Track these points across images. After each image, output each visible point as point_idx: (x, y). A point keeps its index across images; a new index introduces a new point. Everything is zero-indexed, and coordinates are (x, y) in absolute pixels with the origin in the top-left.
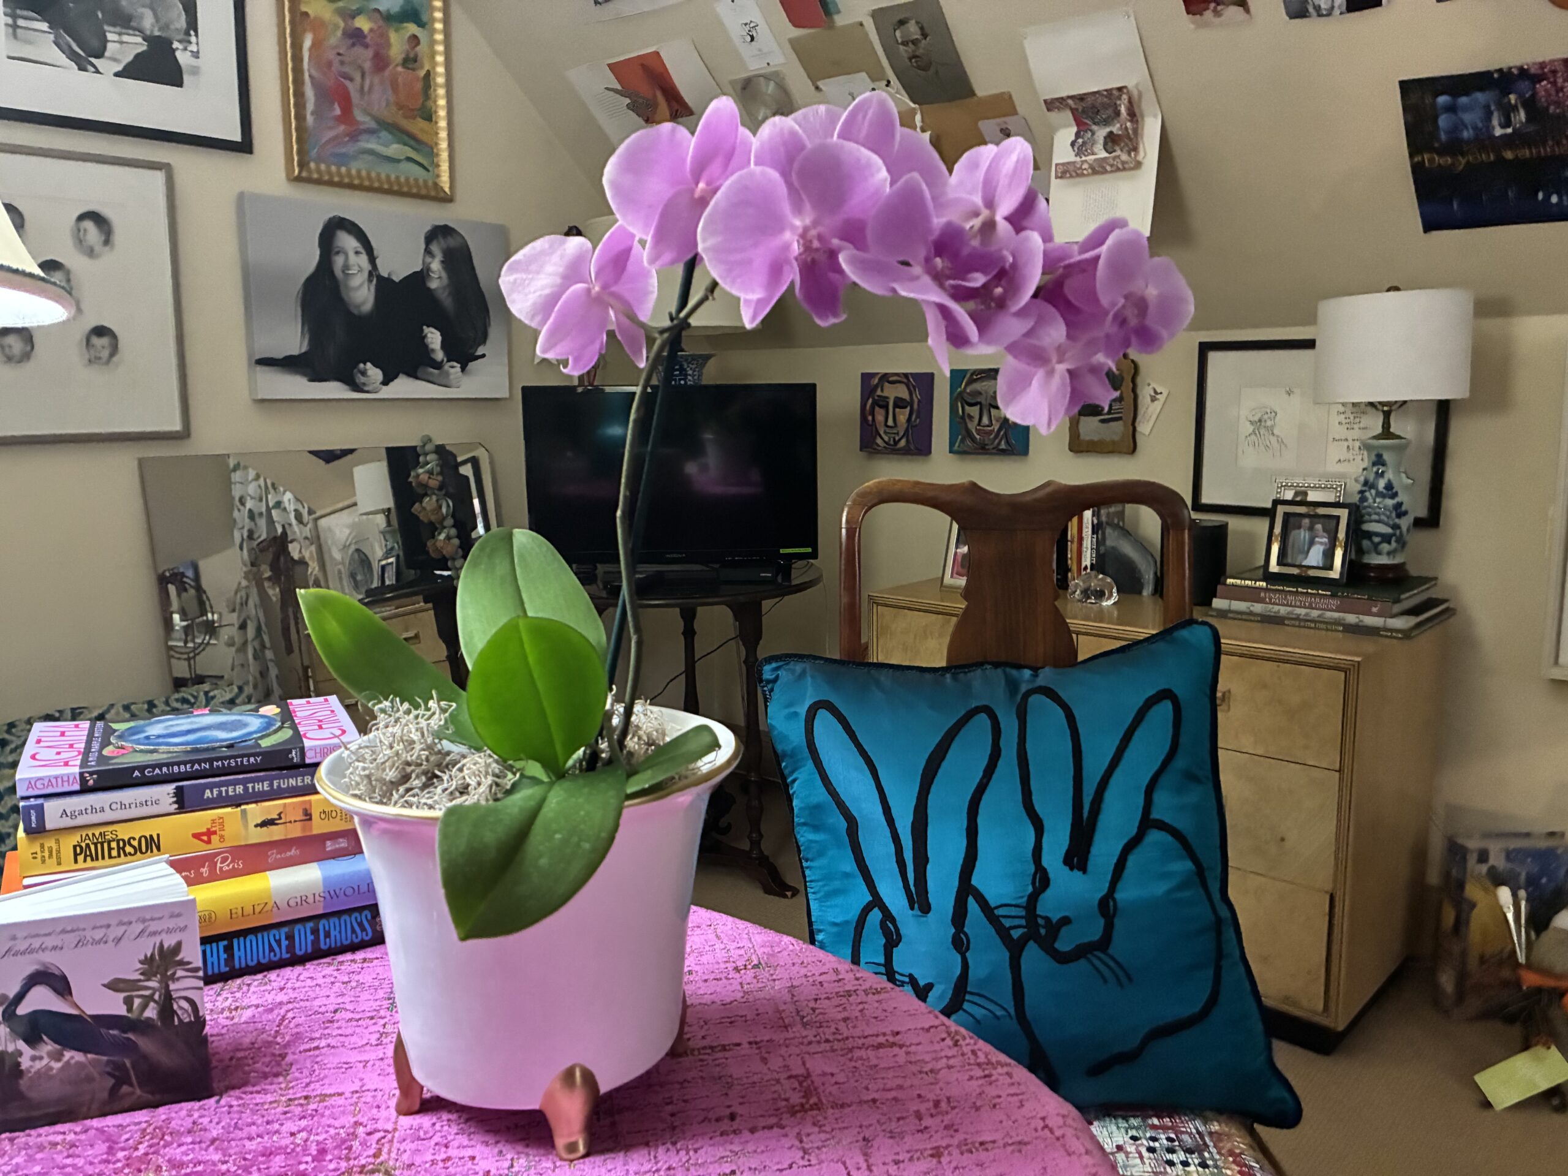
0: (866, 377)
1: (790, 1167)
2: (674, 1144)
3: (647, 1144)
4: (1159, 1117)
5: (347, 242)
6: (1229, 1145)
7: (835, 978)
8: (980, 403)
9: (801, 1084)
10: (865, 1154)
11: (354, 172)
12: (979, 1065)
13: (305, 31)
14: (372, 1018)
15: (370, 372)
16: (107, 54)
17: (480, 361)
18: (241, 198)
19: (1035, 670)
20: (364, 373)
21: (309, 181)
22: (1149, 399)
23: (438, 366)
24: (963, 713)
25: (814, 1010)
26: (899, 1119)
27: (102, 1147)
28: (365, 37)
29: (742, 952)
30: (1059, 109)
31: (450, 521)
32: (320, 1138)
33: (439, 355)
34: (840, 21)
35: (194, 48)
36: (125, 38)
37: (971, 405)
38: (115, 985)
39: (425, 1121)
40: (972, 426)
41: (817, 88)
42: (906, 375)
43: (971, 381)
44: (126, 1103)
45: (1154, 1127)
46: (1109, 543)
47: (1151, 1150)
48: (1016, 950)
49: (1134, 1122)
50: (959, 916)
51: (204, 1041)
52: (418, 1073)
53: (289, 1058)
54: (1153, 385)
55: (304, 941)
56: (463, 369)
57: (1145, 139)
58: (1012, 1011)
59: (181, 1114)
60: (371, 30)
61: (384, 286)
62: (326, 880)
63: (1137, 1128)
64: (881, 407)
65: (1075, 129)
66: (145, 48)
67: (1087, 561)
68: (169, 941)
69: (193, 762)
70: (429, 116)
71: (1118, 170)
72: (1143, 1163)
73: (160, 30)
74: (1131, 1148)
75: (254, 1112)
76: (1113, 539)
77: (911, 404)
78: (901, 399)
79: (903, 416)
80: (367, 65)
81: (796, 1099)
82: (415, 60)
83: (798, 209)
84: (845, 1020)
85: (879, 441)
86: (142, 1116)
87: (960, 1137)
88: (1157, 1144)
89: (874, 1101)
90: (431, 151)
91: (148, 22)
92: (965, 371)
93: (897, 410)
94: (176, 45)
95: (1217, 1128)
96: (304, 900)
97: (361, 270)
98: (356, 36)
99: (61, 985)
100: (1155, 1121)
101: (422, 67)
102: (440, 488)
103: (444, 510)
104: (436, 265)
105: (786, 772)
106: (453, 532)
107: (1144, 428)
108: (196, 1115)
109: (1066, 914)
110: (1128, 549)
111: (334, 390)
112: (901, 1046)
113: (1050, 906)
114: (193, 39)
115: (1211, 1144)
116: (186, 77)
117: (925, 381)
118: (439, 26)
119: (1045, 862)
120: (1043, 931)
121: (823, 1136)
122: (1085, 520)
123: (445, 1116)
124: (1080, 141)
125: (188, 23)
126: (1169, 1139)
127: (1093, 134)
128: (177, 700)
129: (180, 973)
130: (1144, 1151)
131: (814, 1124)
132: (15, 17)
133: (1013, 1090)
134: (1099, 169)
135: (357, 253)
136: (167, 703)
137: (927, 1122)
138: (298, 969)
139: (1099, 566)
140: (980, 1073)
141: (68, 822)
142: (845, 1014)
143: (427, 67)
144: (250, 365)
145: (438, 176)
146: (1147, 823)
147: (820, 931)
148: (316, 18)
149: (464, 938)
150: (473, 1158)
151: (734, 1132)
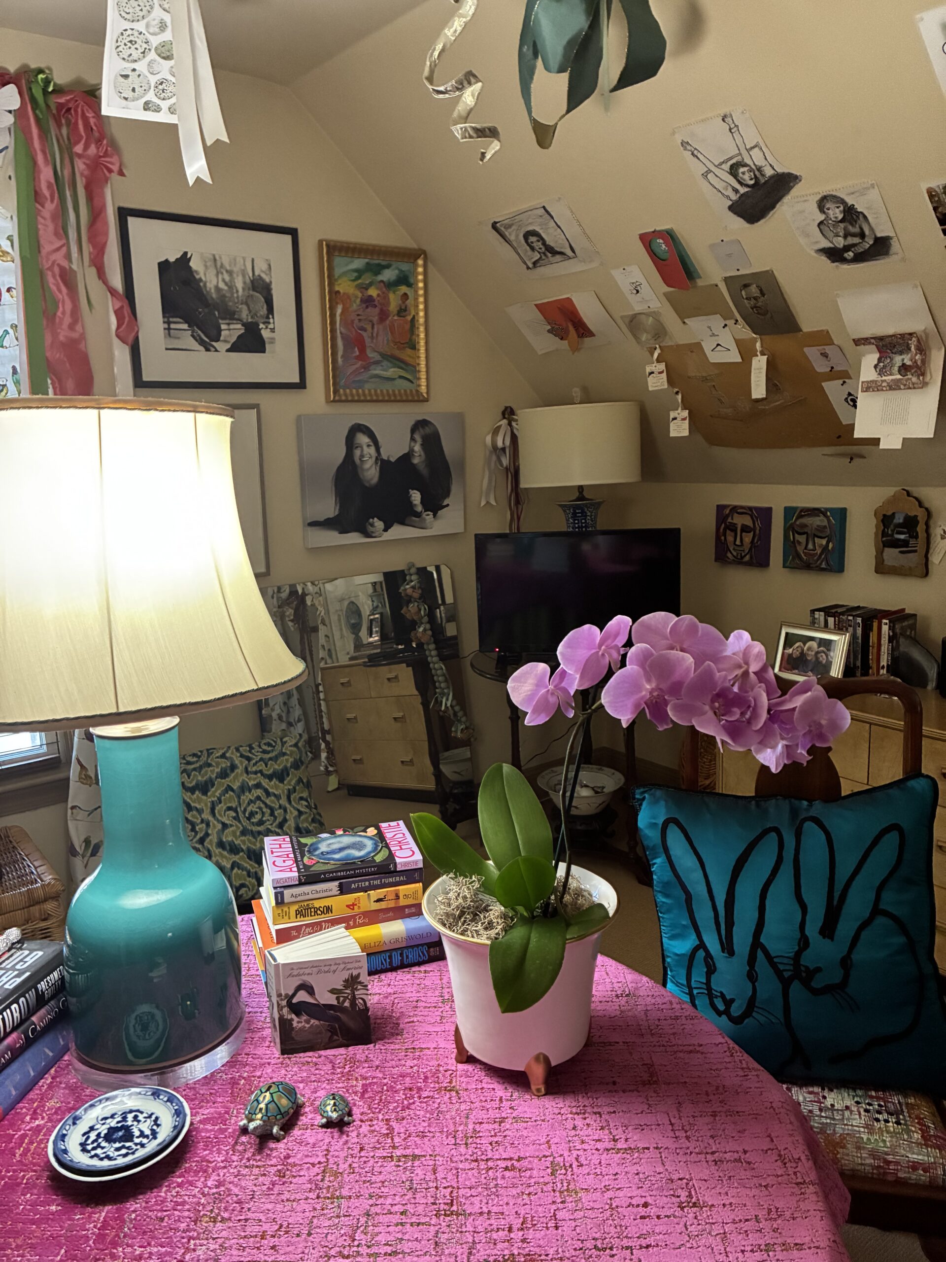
0: (720, 508)
1: (642, 1113)
2: (586, 1094)
3: (574, 1092)
4: (876, 1091)
5: (363, 439)
6: (917, 1112)
7: (669, 1007)
8: (807, 533)
9: (649, 1069)
10: (679, 1111)
11: (367, 392)
12: (742, 1069)
13: (337, 303)
14: (435, 1007)
15: (376, 524)
16: (222, 338)
17: (445, 509)
18: (299, 419)
19: (810, 801)
20: (372, 525)
21: (340, 401)
22: (939, 537)
23: (418, 515)
24: (760, 831)
25: (658, 1026)
26: (698, 1094)
27: (330, 1066)
28: (374, 301)
29: (620, 985)
30: (864, 344)
31: (426, 619)
32: (425, 1070)
33: (419, 508)
34: (700, 283)
35: (271, 326)
36: (232, 327)
37: (799, 534)
38: (333, 991)
39: (469, 1067)
40: (800, 549)
41: (684, 323)
42: (750, 509)
43: (800, 516)
44: (335, 1044)
45: (871, 1097)
46: (901, 649)
47: (867, 1111)
48: (786, 984)
49: (859, 1092)
50: (752, 960)
51: (368, 1018)
52: (467, 1046)
53: (401, 1026)
54: (943, 527)
55: (396, 960)
56: (435, 516)
57: (932, 365)
58: (782, 1020)
59: (359, 1051)
60: (378, 295)
61: (384, 465)
62: (407, 930)
63: (860, 1097)
64: (731, 530)
65: (877, 355)
66: (243, 331)
67: (884, 662)
68: (355, 973)
69: (347, 871)
70: (414, 347)
71: (910, 388)
72: (860, 1118)
73: (252, 317)
74: (854, 1109)
75: (392, 1054)
76: (905, 646)
77: (754, 530)
78: (746, 526)
79: (748, 538)
80: (375, 319)
81: (646, 1077)
82: (405, 310)
83: (649, 681)
84: (674, 1034)
85: (729, 555)
86: (342, 1050)
87: (727, 1107)
88: (871, 1108)
89: (685, 1082)
90: (413, 369)
91: (245, 314)
92: (795, 509)
93: (744, 534)
94: (261, 326)
95: (913, 1101)
96: (397, 940)
97: (371, 457)
98: (368, 301)
99: (310, 990)
100: (873, 1093)
101: (410, 314)
102: (420, 599)
103: (422, 613)
104: (417, 448)
105: (649, 858)
106: (428, 626)
107: (935, 558)
108: (367, 1052)
109: (819, 965)
110: (917, 655)
111: (353, 538)
112: (702, 1053)
113: (808, 959)
114: (271, 320)
115: (905, 1110)
116: (267, 346)
117: (765, 514)
118: (421, 285)
119: (807, 933)
120: (804, 975)
121: (658, 1099)
122: (883, 632)
123: (479, 1066)
124: (882, 364)
125: (268, 310)
126: (880, 1105)
127: (892, 359)
128: (265, 744)
129: (359, 987)
130: (862, 1111)
131: (655, 1092)
132: (169, 323)
133: (757, 1085)
134: (894, 387)
135: (369, 446)
136: (260, 746)
137: (711, 1097)
138: (394, 974)
139: (893, 669)
140: (741, 1073)
141: (293, 899)
142: (674, 1031)
143: (413, 313)
144: (304, 526)
145: (419, 386)
146: (876, 911)
147: (669, 957)
148: (344, 294)
149: (503, 1012)
150: (494, 1089)
151: (615, 1091)
